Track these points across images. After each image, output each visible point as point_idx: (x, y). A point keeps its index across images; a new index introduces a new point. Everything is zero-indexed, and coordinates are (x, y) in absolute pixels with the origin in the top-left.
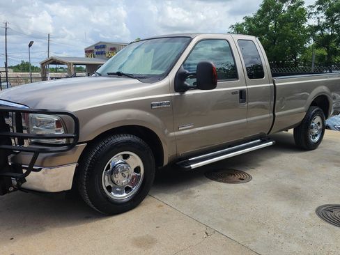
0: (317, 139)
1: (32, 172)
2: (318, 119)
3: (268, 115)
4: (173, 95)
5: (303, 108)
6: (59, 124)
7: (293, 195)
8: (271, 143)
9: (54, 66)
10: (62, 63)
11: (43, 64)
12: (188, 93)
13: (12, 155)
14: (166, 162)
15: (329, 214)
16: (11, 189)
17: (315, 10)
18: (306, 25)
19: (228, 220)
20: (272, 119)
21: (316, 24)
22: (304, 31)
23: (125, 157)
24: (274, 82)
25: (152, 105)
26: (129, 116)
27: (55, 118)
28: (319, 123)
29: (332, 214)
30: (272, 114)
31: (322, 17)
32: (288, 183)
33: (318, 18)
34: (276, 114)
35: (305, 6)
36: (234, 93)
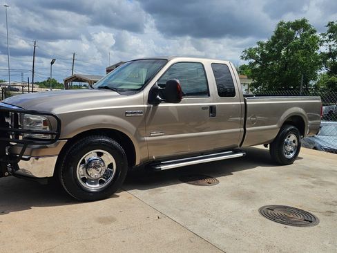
0: (291, 155)
1: (21, 161)
2: (293, 137)
3: (239, 130)
4: (146, 106)
5: (275, 126)
6: (45, 123)
7: (247, 197)
8: (241, 155)
9: (77, 83)
10: (85, 81)
11: (66, 81)
12: (160, 105)
13: (9, 147)
14: (138, 163)
15: (269, 211)
16: (7, 174)
17: (327, 38)
18: (318, 52)
19: (181, 210)
20: (243, 133)
21: (328, 51)
22: (316, 58)
23: (100, 154)
24: (245, 101)
25: (126, 113)
26: (105, 120)
27: (43, 118)
28: (294, 141)
29: (272, 212)
30: (243, 129)
31: (334, 45)
32: (248, 188)
33: (330, 46)
34: (247, 129)
35: (317, 34)
36: (204, 108)
